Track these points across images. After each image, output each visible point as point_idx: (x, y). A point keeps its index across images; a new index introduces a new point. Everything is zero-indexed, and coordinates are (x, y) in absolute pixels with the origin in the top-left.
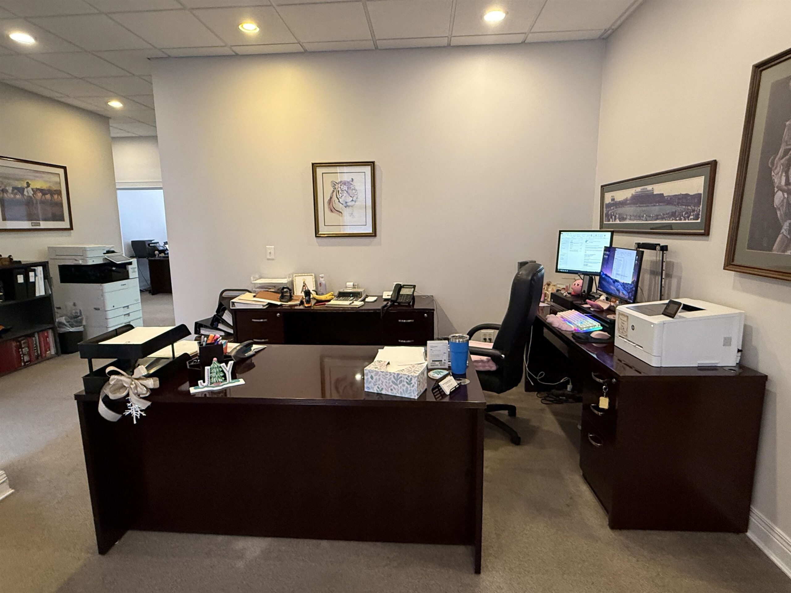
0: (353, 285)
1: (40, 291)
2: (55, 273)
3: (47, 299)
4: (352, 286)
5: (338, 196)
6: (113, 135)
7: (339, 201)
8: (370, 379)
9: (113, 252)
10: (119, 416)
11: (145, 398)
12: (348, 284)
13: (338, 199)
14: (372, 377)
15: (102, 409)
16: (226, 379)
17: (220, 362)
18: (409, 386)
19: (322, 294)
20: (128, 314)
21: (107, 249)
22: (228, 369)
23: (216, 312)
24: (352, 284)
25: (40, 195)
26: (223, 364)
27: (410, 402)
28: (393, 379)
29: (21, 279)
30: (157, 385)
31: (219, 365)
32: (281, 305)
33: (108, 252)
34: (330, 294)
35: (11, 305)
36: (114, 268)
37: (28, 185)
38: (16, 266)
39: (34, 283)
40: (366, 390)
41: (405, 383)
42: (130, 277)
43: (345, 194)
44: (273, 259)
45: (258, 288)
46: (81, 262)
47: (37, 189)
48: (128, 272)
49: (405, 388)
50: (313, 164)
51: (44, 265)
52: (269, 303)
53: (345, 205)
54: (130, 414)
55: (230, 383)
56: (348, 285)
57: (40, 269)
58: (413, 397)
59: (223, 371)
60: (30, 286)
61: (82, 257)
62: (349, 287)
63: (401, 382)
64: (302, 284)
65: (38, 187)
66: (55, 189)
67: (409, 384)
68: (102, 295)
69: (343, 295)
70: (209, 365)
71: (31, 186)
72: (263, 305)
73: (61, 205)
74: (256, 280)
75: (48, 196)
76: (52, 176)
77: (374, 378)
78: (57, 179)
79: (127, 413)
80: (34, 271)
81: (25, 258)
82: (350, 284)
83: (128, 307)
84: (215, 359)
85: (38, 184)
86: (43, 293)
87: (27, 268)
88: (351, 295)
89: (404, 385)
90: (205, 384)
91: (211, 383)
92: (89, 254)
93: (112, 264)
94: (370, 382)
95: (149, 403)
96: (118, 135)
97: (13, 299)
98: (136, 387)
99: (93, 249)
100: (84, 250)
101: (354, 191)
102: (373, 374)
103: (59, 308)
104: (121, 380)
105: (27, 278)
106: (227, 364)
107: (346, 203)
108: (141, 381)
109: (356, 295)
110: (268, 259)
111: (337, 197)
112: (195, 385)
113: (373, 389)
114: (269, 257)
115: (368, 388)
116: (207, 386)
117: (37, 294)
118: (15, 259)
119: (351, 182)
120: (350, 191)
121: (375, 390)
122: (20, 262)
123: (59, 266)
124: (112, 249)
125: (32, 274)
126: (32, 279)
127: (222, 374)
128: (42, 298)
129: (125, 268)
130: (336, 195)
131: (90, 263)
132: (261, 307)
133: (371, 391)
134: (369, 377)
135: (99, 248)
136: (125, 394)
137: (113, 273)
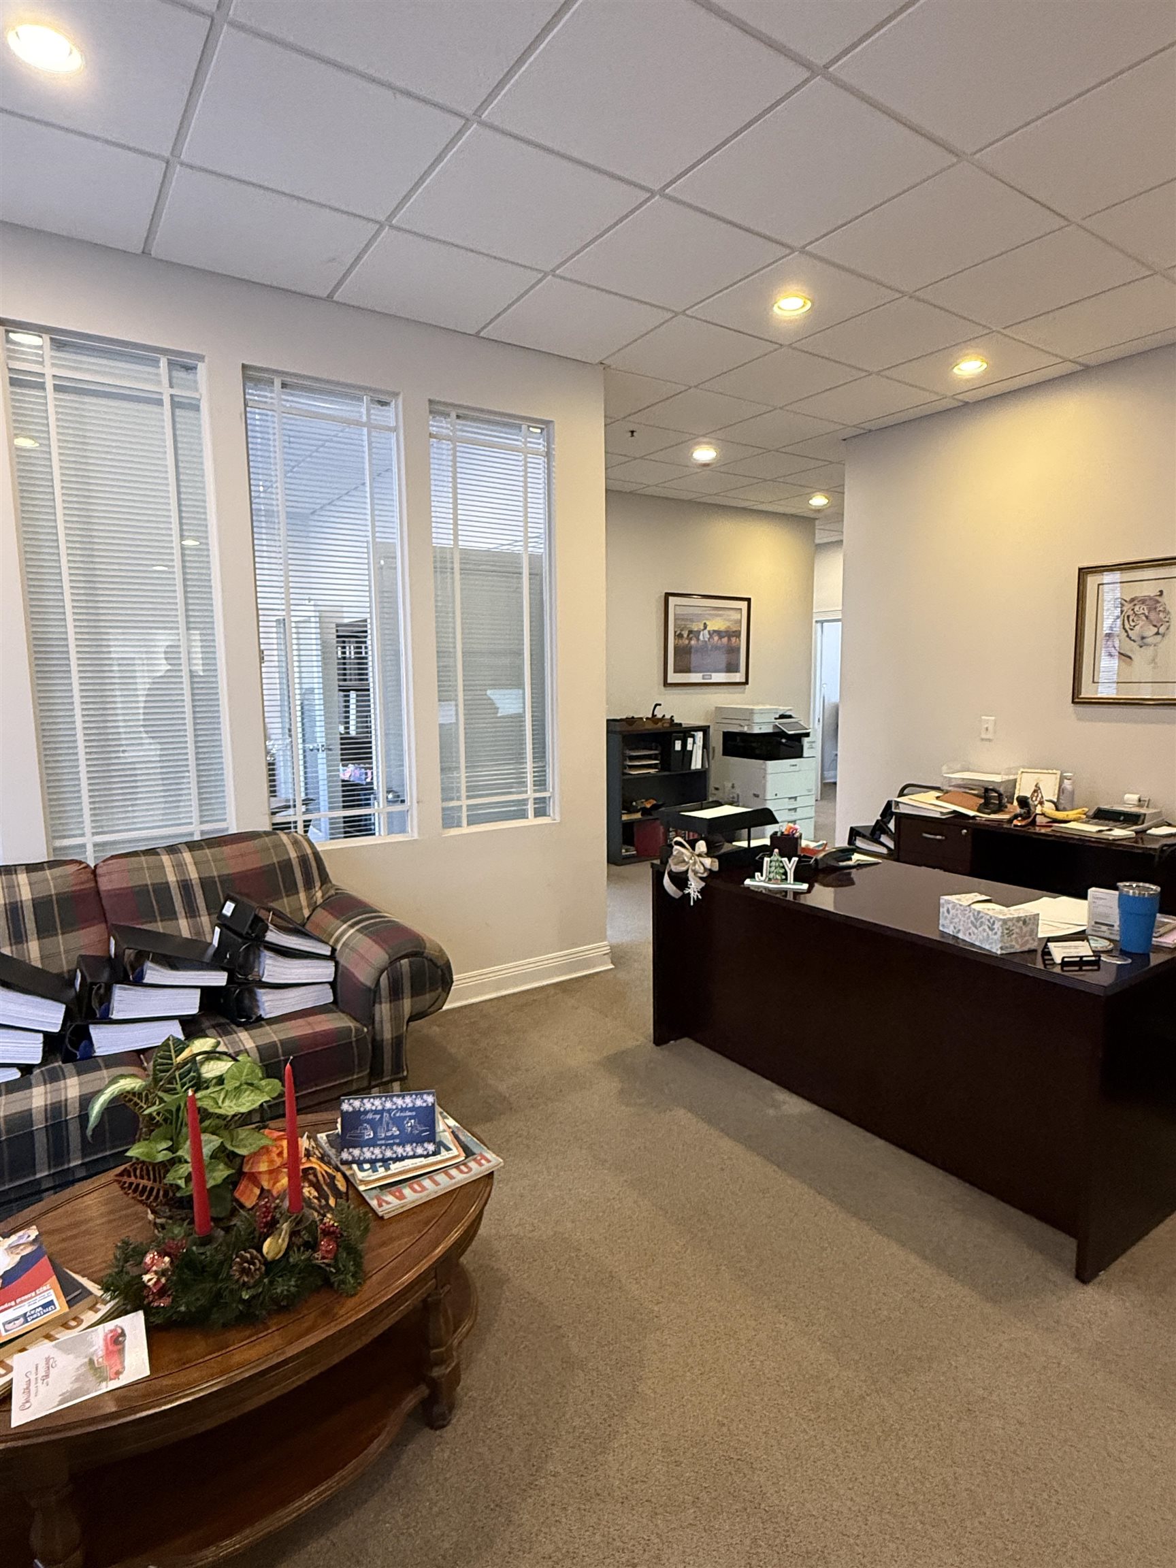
0: (1140, 800)
1: (696, 764)
2: (717, 742)
3: (702, 774)
4: (1136, 803)
5: (1127, 626)
6: (817, 541)
7: (1128, 636)
8: (946, 914)
9: (790, 717)
10: (681, 894)
11: (701, 878)
12: (1127, 796)
13: (1126, 631)
14: (948, 911)
15: (666, 881)
16: (786, 879)
17: (782, 855)
18: (990, 933)
19: (1065, 810)
20: (795, 809)
21: (781, 713)
22: (790, 866)
23: (881, 815)
24: (1136, 797)
25: (716, 638)
26: (785, 859)
27: (990, 956)
28: (972, 919)
29: (678, 746)
30: (716, 868)
31: (780, 859)
32: (974, 817)
33: (782, 717)
34: (1080, 810)
35: (667, 776)
36: (784, 741)
37: (705, 626)
38: (677, 729)
39: (691, 752)
40: (941, 928)
41: (986, 927)
42: (805, 755)
43: (1142, 622)
44: (990, 740)
45: (954, 786)
46: (746, 729)
47: (714, 631)
48: (802, 747)
49: (985, 934)
50: (1080, 569)
51: (705, 730)
52: (954, 812)
53: (1140, 642)
54: (689, 894)
55: (791, 885)
56: (1128, 799)
57: (700, 735)
58: (994, 950)
59: (783, 867)
60: (687, 755)
61: (747, 722)
62: (1130, 801)
63: (982, 923)
64: (1033, 788)
65: (716, 629)
66: (734, 629)
67: (991, 929)
68: (764, 777)
69: (1101, 815)
70: (770, 856)
71: (708, 628)
72: (941, 813)
73: (738, 649)
74: (953, 773)
75: (725, 640)
76: (731, 612)
77: (952, 912)
78: (736, 616)
79: (686, 892)
80: (693, 736)
81: (685, 719)
82: (1132, 798)
83: (795, 798)
84: (776, 850)
85: (716, 624)
86: (699, 766)
87: (686, 733)
88: (1122, 818)
89: (984, 930)
90: (763, 878)
91: (770, 879)
92: (757, 719)
93: (782, 734)
94: (946, 918)
95: (703, 884)
96: (826, 540)
97: (669, 771)
98: (695, 863)
99: (762, 712)
100: (752, 712)
101: (1162, 615)
102: (950, 906)
103: (717, 789)
104: (683, 853)
105: (684, 745)
106: (790, 861)
107: (1143, 638)
108: (702, 859)
109: (1130, 819)
110: (982, 739)
111: (1124, 628)
112: (752, 877)
113: (948, 928)
114: (984, 736)
115: (943, 926)
116: (764, 881)
117: (693, 767)
118: (676, 721)
119: (1157, 598)
120: (1153, 616)
121: (950, 930)
122: (681, 724)
123: (724, 733)
124: (788, 713)
125: (690, 740)
126: (689, 747)
127: (782, 871)
128: (697, 772)
129: (800, 741)
130: (1123, 625)
131: (756, 730)
132: (938, 815)
133: (946, 930)
134: (945, 909)
135: (769, 711)
136: (684, 869)
137: (782, 747)
